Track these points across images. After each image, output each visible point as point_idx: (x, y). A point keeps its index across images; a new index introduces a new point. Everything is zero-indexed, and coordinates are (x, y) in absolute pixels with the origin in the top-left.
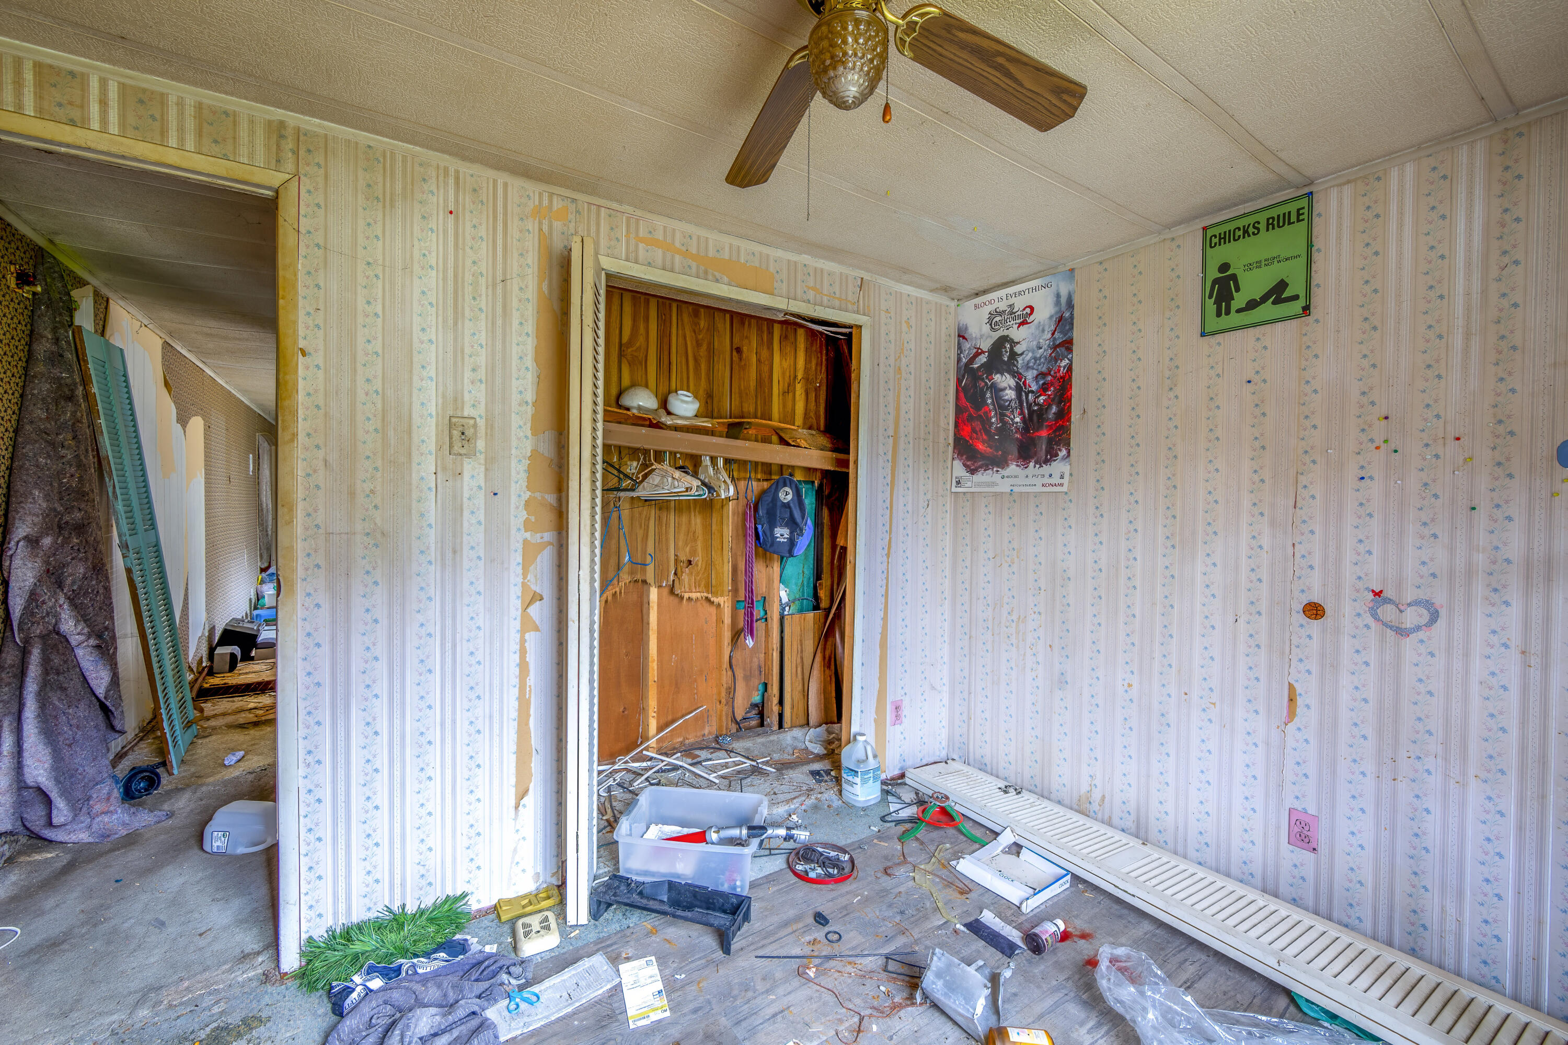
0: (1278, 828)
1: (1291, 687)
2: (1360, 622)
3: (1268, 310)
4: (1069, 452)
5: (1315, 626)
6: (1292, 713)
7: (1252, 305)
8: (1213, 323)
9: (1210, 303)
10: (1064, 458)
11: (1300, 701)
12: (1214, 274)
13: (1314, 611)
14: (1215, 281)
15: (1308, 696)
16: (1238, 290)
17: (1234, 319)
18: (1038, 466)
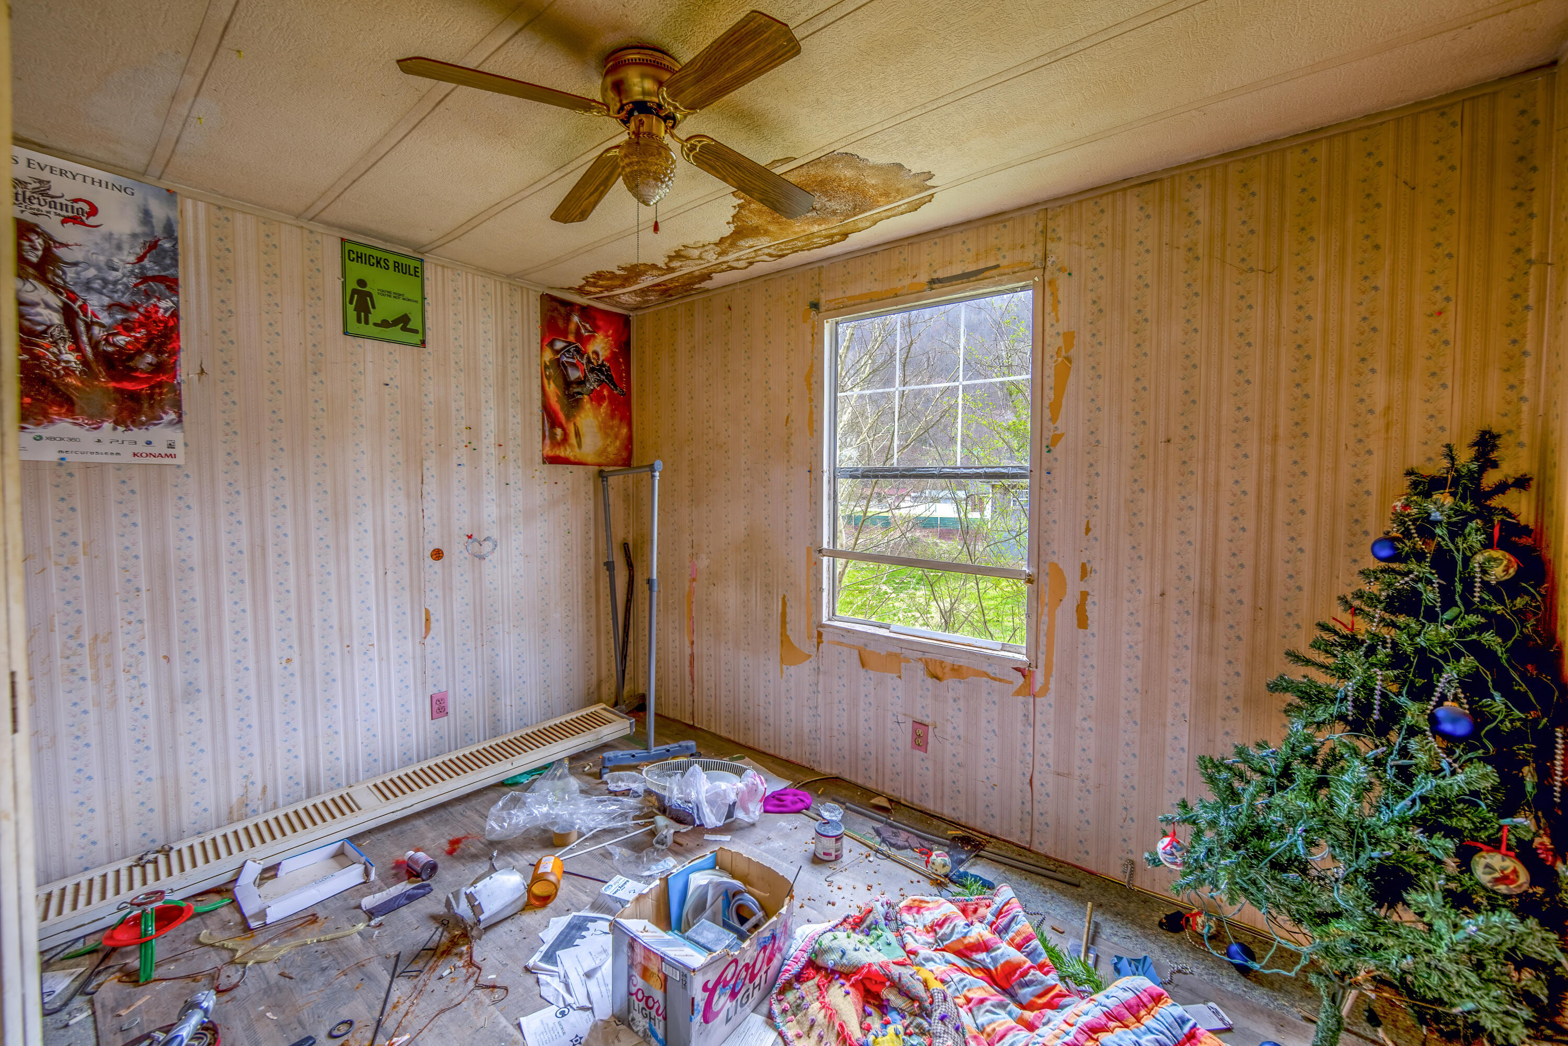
0: (424, 713)
1: (427, 611)
2: (462, 557)
3: (396, 332)
4: (180, 416)
5: (438, 563)
6: (428, 629)
7: (385, 324)
8: (353, 326)
9: (351, 308)
10: (171, 423)
11: (432, 618)
12: (352, 285)
13: (437, 554)
14: (354, 291)
15: (437, 614)
16: (374, 307)
17: (370, 329)
18: (120, 429)
